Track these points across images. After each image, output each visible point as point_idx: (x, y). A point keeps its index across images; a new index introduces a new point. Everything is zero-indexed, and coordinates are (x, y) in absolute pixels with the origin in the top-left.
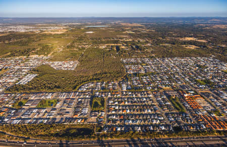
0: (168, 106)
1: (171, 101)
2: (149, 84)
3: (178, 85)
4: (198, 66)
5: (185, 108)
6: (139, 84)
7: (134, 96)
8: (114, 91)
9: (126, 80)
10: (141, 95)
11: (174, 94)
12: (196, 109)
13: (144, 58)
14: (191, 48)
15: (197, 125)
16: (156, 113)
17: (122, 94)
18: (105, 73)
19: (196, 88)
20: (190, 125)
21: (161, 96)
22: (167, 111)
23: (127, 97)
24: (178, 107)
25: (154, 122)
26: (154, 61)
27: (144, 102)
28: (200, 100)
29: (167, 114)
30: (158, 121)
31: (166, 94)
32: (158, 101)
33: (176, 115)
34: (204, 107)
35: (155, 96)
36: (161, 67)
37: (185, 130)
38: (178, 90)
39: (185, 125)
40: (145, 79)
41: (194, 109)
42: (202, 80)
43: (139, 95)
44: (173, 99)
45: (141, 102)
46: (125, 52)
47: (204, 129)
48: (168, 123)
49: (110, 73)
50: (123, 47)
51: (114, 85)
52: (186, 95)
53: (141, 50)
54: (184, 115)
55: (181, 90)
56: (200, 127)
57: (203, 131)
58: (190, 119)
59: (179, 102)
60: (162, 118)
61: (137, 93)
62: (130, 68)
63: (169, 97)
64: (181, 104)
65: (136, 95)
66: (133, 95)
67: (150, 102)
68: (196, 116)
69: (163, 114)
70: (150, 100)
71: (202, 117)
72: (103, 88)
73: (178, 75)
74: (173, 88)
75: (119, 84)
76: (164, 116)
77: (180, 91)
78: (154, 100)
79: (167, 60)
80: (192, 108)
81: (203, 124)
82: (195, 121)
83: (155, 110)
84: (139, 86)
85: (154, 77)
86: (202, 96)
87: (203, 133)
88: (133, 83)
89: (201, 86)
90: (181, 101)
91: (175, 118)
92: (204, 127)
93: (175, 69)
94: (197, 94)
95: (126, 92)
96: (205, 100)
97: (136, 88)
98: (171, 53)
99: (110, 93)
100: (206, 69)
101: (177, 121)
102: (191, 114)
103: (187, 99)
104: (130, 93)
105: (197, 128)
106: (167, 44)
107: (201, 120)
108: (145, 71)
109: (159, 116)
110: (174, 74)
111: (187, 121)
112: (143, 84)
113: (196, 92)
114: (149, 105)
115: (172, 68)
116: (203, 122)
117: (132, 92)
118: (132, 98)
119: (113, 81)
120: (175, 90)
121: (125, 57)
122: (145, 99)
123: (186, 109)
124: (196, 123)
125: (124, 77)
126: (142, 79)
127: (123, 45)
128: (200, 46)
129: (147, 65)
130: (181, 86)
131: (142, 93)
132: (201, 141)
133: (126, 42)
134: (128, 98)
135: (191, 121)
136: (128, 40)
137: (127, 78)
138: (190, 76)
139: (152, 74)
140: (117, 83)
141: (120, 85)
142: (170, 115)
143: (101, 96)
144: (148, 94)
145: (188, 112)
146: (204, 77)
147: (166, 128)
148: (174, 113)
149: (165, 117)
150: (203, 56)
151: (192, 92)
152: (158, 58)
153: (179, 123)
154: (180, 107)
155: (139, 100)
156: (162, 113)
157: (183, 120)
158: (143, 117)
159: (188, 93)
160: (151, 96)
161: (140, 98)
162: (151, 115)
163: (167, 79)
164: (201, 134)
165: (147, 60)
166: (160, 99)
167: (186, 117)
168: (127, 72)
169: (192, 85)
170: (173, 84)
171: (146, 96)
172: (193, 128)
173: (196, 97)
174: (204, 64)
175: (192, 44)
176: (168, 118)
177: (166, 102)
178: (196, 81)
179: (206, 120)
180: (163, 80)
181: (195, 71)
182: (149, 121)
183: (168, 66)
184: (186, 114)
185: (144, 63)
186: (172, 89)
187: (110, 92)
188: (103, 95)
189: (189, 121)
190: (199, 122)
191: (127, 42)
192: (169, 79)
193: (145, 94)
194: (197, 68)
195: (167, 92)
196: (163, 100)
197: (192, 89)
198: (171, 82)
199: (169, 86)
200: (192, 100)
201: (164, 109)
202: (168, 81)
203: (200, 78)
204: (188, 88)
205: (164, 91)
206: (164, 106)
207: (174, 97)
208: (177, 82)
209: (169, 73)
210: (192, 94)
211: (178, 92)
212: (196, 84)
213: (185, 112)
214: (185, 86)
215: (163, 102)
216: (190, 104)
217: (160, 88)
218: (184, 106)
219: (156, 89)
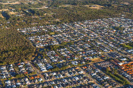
0: (107, 81)
1: (108, 75)
2: (72, 58)
3: (106, 54)
4: (114, 28)
5: (127, 80)
6: (59, 60)
7: (62, 76)
8: (31, 75)
9: (39, 57)
10: (70, 73)
11: (107, 65)
13: (48, 25)
14: (96, 7)
17: (45, 76)
18: (7, 52)
19: (125, 54)
23: (53, 79)
24: (119, 79)
26: (62, 28)
27: (78, 81)
31: (99, 67)
32: (94, 77)
35: (87, 72)
36: (75, 33)
38: (108, 60)
40: (63, 51)
42: (127, 44)
43: (68, 74)
44: (110, 72)
45: (75, 82)
46: (18, 19)
49: (12, 51)
50: (12, 13)
51: (26, 66)
52: (121, 64)
53: (38, 14)
55: (113, 60)
59: (117, 74)
61: (63, 72)
62: (36, 41)
63: (104, 69)
64: (121, 76)
65: (64, 75)
66: (59, 76)
67: (85, 81)
70: (85, 78)
72: (14, 74)
73: (100, 41)
74: (102, 58)
75: (33, 64)
78: (89, 76)
79: (78, 25)
84: (61, 62)
85: (73, 47)
88: (51, 60)
89: (129, 51)
90: (119, 72)
93: (92, 36)
94: (131, 61)
95: (49, 73)
97: (59, 66)
98: (78, 15)
99: (27, 79)
100: (124, 31)
103: (123, 68)
104: (55, 74)
106: (67, 6)
108: (58, 41)
110: (94, 41)
112: (65, 59)
113: (129, 59)
114: (86, 85)
115: (88, 34)
117: (57, 72)
118: (61, 80)
119: (22, 61)
120: (106, 61)
121: (22, 26)
122: (77, 79)
123: (129, 80)
125: (35, 53)
126: (59, 52)
127: (11, 10)
128: (104, 5)
129: (56, 34)
130: (108, 54)
131: (70, 71)
133: (13, 6)
134: (56, 81)
136: (14, 3)
137: (39, 55)
138: (112, 41)
139: (69, 44)
140: (29, 64)
141: (35, 66)
143: (17, 85)
144: (78, 71)
146: (127, 40)
150: (114, 16)
151: (125, 59)
152: (66, 23)
154: (122, 79)
155: (70, 80)
159: (121, 61)
160: (82, 72)
161: (71, 78)
163: (89, 47)
165: (53, 27)
166: (95, 74)
168: (35, 46)
169: (120, 52)
170: (100, 53)
171: (76, 74)
173: (132, 64)
174: (119, 25)
175: (95, 4)
177: (103, 77)
178: (121, 46)
180: (86, 50)
181: (114, 34)
183: (83, 32)
185: (52, 31)
187: (26, 77)
188: (19, 84)
191: (13, 5)
192: (92, 47)
193: (74, 72)
194: (115, 30)
195: (99, 65)
196: (99, 76)
197: (122, 56)
198: (96, 52)
199: (96, 57)
200: (130, 69)
201: (106, 85)
202: (92, 51)
203: (124, 42)
204: (118, 56)
205: (94, 64)
206: (103, 82)
207: (109, 69)
208: (103, 51)
209: (89, 40)
210: (126, 62)
211: (111, 62)
212: (123, 49)
213: (129, 84)
214: (114, 53)
215: (99, 77)
216: (130, 74)
217: (87, 60)
218: (125, 77)
219: (84, 63)
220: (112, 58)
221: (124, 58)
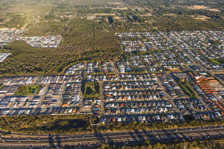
0: (176, 91)
1: (180, 85)
2: (152, 64)
3: (187, 66)
4: (210, 41)
5: (196, 93)
6: (140, 64)
7: (135, 79)
8: (110, 73)
9: (123, 60)
10: (144, 78)
11: (183, 77)
12: (209, 94)
13: (144, 32)
14: (201, 18)
15: (211, 113)
16: (163, 100)
17: (121, 77)
18: (98, 51)
19: (208, 69)
20: (204, 113)
21: (168, 79)
22: (175, 97)
23: (127, 80)
24: (188, 91)
25: (162, 110)
26: (156, 36)
27: (148, 86)
28: (214, 84)
29: (175, 101)
30: (166, 109)
31: (174, 77)
32: (164, 85)
33: (187, 102)
34: (219, 91)
35: (161, 79)
36: (166, 43)
37: (198, 119)
38: (187, 72)
39: (197, 113)
40: (147, 58)
41: (207, 94)
42: (215, 59)
43: (141, 79)
44: (183, 83)
45: (144, 87)
46: (120, 24)
47: (220, 117)
48: (178, 111)
49: (103, 51)
50: (117, 18)
51: (109, 66)
52: (197, 78)
53: (139, 21)
54: (196, 102)
56: (214, 115)
57: (218, 120)
58: (203, 106)
59: (189, 86)
60: (171, 106)
61: (138, 76)
62: (127, 45)
63: (177, 80)
64: (192, 89)
65: (137, 78)
66: (133, 78)
67: (154, 86)
68: (210, 102)
69: (172, 101)
70: (155, 84)
71: (217, 103)
72: (96, 70)
73: (187, 53)
74: (181, 68)
75: (115, 65)
76: (172, 103)
77: (191, 72)
78: (160, 84)
79: (173, 35)
80: (205, 92)
81: (218, 111)
82: (208, 108)
83: (161, 96)
84: (141, 67)
85: (158, 55)
86: (216, 79)
87: (219, 122)
88: (133, 64)
89: (214, 67)
90: (192, 85)
91: (185, 105)
92: (220, 115)
93: (183, 46)
94: (210, 76)
95: (125, 75)
96: (220, 84)
97: (137, 70)
98: (177, 25)
99: (105, 77)
100: (220, 46)
101: (187, 109)
102: (204, 100)
103: (198, 82)
104: (130, 76)
105: (211, 116)
106: (171, 14)
107: (216, 107)
108: (147, 48)
109: (167, 103)
110: (182, 52)
111: (200, 108)
112: (146, 65)
113: (209, 74)
114: (153, 90)
115: (179, 45)
116: (218, 109)
117: (132, 75)
118: (133, 82)
119: (108, 61)
120: (184, 72)
121: (120, 30)
122: (148, 83)
123: (198, 94)
124: (210, 110)
125: (121, 56)
126: (143, 58)
127: (117, 15)
128: (212, 17)
129: (148, 41)
130: (190, 66)
131: (145, 76)
132: (216, 130)
133: (120, 12)
134: (128, 82)
135: (204, 108)
136: (122, 9)
137: (124, 57)
138: (201, 54)
139: (156, 52)
140: (112, 64)
141: (117, 66)
142: (180, 101)
143: (95, 80)
144: (152, 77)
145: (200, 98)
146: (218, 55)
147: (176, 117)
148: (183, 99)
149: (174, 104)
150: (216, 29)
151: (205, 74)
152: (162, 31)
153: (190, 111)
154: (191, 91)
155: (141, 84)
156: (171, 99)
157: (194, 107)
158: (148, 105)
159: (199, 75)
160: (155, 79)
161: (142, 82)
162: (156, 102)
163: (174, 58)
164: (216, 123)
165: (148, 34)
166: (167, 83)
167: (198, 103)
168: (124, 49)
169: (204, 66)
170: (182, 64)
171: (150, 79)
172: (207, 116)
173: (210, 80)
174: (217, 39)
175: (202, 15)
176: (178, 105)
177: (174, 86)
178: (208, 60)
179: (221, 107)
180: (169, 59)
181: (207, 48)
182: (155, 109)
183: (174, 42)
184: (198, 100)
185: (145, 38)
186: (180, 71)
187: (105, 75)
188: (97, 79)
189: (202, 108)
190: (213, 109)
191: (122, 11)
192: (176, 58)
193: (148, 78)
194: (210, 44)
195: (175, 74)
196: (170, 84)
197: (204, 70)
198: (178, 62)
199: (176, 67)
200: (204, 84)
201: (172, 94)
202: (175, 61)
203: (213, 57)
204: (199, 69)
205: (171, 73)
206: (171, 91)
207: (183, 81)
208: (186, 62)
209: (176, 51)
210: (204, 77)
211: (188, 74)
212: (208, 64)
213: (197, 98)
214: (196, 67)
215: (170, 86)
216: (203, 88)
217: (166, 69)
218: (195, 90)
219: (161, 71)
220: (192, 70)
221: (204, 72)
